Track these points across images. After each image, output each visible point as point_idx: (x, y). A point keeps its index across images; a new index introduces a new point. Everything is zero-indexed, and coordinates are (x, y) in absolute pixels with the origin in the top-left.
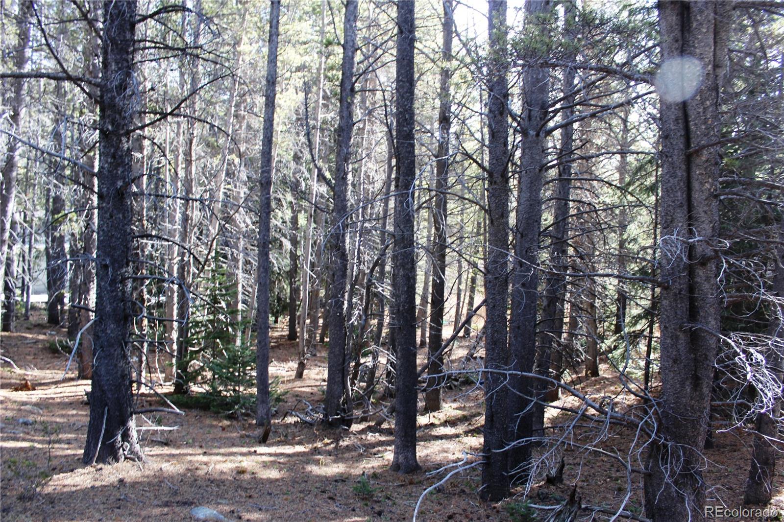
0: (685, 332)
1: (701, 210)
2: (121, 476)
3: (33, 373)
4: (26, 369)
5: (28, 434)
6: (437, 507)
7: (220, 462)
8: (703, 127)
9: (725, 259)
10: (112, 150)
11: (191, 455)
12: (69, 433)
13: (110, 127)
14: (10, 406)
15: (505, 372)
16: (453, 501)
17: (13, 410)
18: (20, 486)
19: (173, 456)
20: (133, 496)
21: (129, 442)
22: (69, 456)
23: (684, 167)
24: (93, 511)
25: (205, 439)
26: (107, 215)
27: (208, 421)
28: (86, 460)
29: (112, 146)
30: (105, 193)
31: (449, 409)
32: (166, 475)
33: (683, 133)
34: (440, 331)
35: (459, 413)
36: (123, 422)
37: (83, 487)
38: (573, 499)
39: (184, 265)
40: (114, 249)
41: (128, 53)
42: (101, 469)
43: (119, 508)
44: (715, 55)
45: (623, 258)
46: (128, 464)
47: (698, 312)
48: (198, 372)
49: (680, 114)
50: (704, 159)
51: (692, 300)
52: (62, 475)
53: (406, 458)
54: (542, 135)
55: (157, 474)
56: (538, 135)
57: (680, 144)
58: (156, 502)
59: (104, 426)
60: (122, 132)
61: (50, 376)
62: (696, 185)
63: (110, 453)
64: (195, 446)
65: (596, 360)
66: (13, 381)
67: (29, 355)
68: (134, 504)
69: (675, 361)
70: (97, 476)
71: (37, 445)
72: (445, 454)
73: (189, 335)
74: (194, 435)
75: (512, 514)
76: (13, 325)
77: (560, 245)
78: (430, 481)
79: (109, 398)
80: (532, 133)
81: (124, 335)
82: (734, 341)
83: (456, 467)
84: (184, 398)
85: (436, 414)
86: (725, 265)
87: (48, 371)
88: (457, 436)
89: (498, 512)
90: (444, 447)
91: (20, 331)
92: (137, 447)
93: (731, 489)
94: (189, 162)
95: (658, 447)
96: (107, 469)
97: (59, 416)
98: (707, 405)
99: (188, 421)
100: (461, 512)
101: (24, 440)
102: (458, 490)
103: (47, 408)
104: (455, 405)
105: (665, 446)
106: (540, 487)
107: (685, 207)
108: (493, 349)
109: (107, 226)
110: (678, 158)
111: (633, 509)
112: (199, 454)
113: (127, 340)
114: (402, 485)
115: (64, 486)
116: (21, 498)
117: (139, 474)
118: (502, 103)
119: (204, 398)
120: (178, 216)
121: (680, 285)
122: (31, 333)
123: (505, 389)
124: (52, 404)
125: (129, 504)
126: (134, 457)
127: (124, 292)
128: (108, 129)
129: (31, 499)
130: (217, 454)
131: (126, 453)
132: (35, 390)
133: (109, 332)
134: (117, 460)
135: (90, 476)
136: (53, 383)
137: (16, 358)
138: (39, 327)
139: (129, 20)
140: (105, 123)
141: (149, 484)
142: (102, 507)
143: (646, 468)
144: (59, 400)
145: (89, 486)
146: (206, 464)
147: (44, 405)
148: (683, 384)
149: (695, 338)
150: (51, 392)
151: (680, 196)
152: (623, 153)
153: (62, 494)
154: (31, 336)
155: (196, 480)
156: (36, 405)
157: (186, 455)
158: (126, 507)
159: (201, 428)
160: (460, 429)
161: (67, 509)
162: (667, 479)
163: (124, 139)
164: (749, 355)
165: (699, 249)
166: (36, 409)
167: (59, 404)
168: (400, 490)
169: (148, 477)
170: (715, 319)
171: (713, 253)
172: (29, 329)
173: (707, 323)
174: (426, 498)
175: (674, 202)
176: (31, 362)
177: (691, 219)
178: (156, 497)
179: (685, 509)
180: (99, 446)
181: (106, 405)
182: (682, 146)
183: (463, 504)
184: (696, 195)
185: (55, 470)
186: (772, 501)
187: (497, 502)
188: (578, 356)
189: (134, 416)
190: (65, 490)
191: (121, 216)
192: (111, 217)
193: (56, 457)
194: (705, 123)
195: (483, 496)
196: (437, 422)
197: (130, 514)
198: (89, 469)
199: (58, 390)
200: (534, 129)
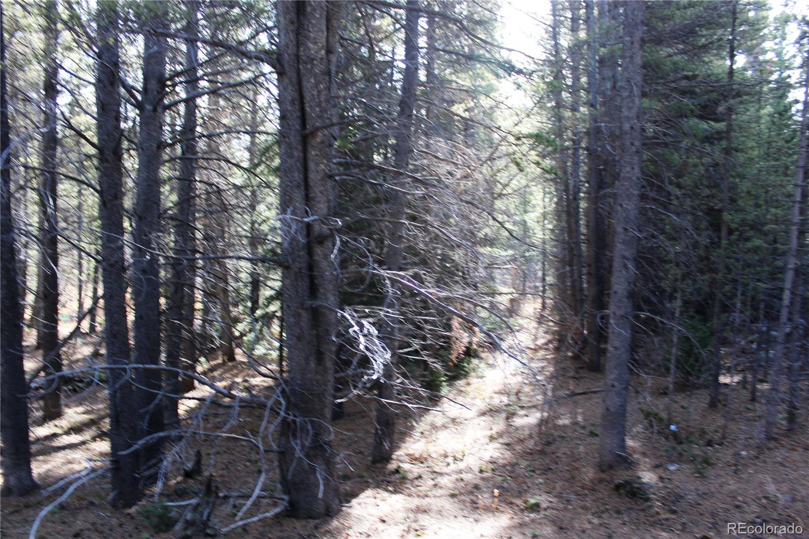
0: (306, 309)
1: (317, 190)
6: (59, 527)
8: (318, 109)
9: (339, 237)
15: (125, 366)
16: (80, 517)
23: (300, 147)
31: (74, 414)
33: (299, 114)
34: (55, 328)
35: (86, 417)
38: (210, 489)
44: (327, 41)
45: (256, 239)
47: (318, 289)
49: (296, 95)
50: (318, 140)
51: (312, 278)
53: (19, 479)
54: (159, 110)
56: (155, 110)
57: (296, 124)
62: (312, 165)
65: (231, 345)
69: (299, 338)
72: (70, 466)
75: (148, 518)
77: (184, 227)
78: (51, 498)
80: (149, 107)
82: (350, 315)
83: (80, 478)
85: (57, 422)
86: (338, 243)
88: (83, 443)
89: (133, 518)
90: (69, 457)
93: (361, 453)
95: (288, 424)
98: (331, 378)
100: (90, 527)
102: (85, 503)
104: (81, 409)
105: (294, 422)
106: (178, 483)
107: (303, 188)
108: (113, 343)
110: (295, 139)
111: (273, 488)
114: (17, 511)
118: (112, 72)
121: (300, 264)
123: (128, 385)
143: (279, 447)
148: (307, 360)
149: (316, 315)
151: (297, 176)
152: (252, 134)
160: (87, 435)
162: (298, 453)
164: (361, 326)
165: (317, 228)
168: (13, 518)
170: (334, 295)
171: (329, 232)
173: (327, 299)
174: (46, 519)
175: (291, 182)
177: (308, 199)
179: (317, 480)
182: (298, 127)
183: (92, 517)
184: (312, 176)
186: (394, 457)
187: (130, 507)
188: (213, 343)
194: (319, 105)
195: (114, 505)
196: (59, 431)
200: (151, 104)
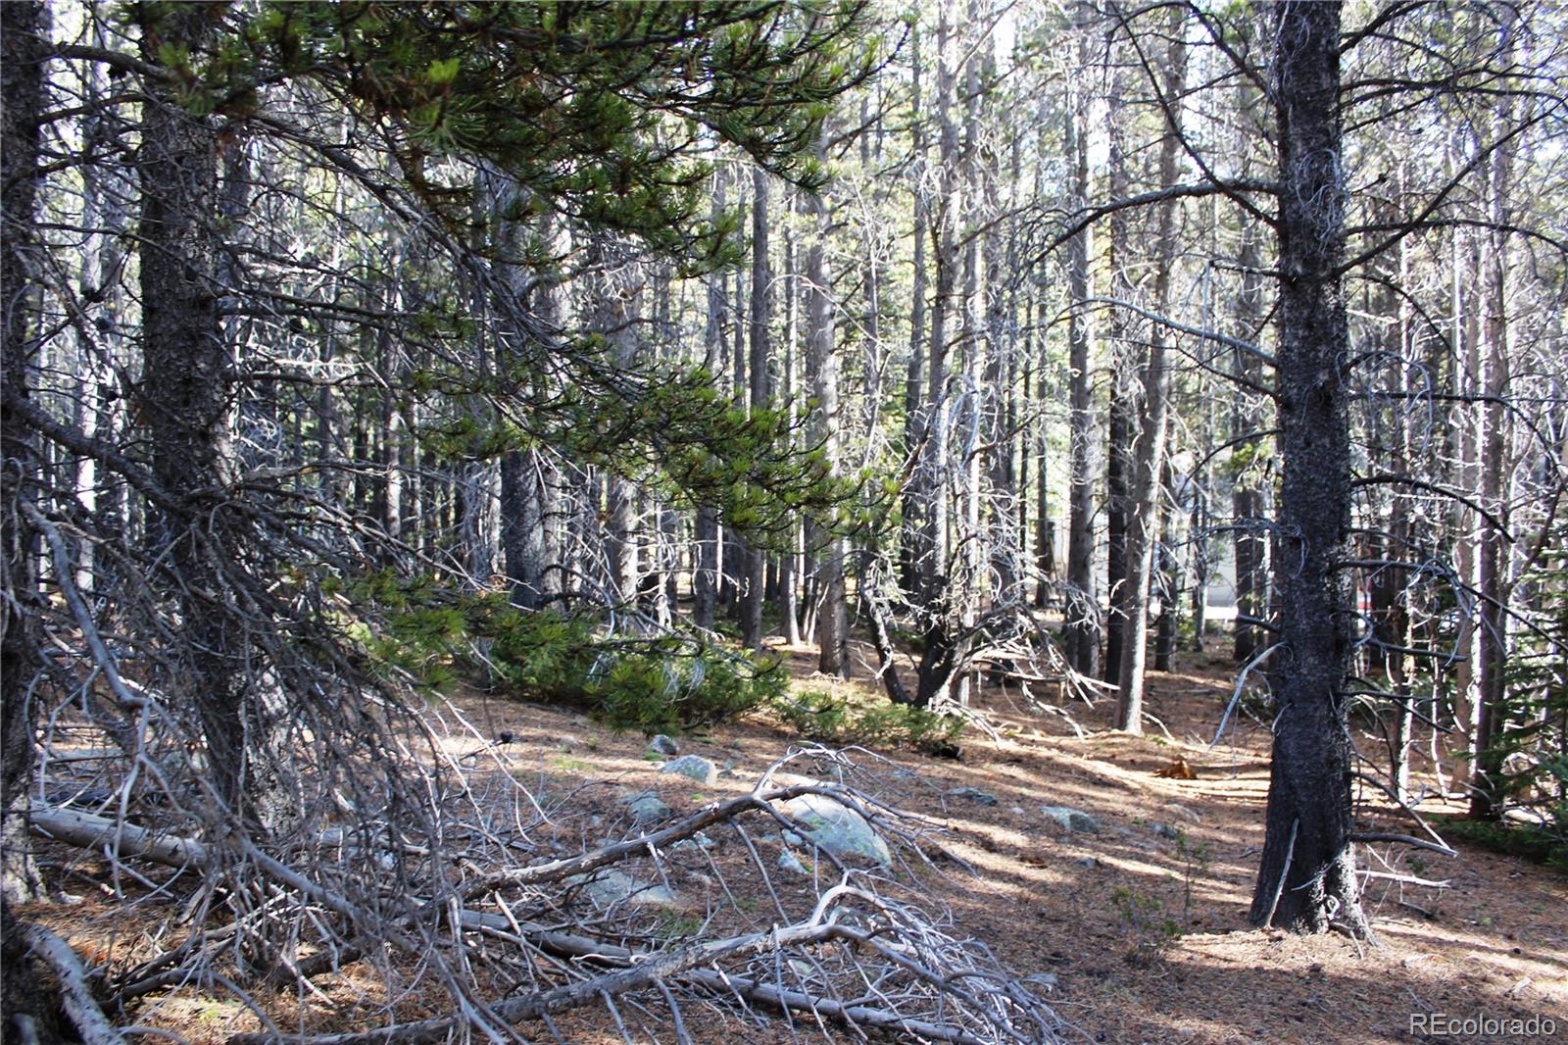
2: (1316, 961)
3: (1197, 749)
4: (1186, 741)
5: (1166, 853)
7: (1544, 977)
10: (1306, 313)
11: (1480, 949)
12: (1240, 864)
13: (1299, 269)
14: (1146, 799)
17: (1150, 808)
18: (1133, 940)
19: (1441, 943)
20: (1334, 1004)
21: (1338, 896)
22: (1228, 904)
24: (1250, 1014)
25: (1524, 925)
26: (1300, 442)
27: (1540, 888)
28: (1254, 918)
29: (1305, 304)
30: (1294, 399)
32: (1411, 978)
36: (1328, 854)
37: (1242, 966)
39: (1494, 545)
40: (1315, 508)
41: (1326, 116)
42: (1280, 939)
43: (1299, 1019)
46: (1335, 941)
48: (1525, 779)
52: (1207, 936)
55: (1393, 971)
58: (1378, 1026)
59: (1290, 856)
60: (1323, 274)
61: (1228, 757)
63: (1299, 912)
64: (1496, 934)
66: (1161, 759)
67: (1195, 715)
68: (1332, 1019)
70: (1270, 950)
71: (1176, 875)
73: (1506, 695)
74: (1500, 911)
76: (1172, 658)
79: (1301, 803)
81: (1335, 680)
84: (1490, 831)
87: (1225, 748)
91: (1184, 671)
92: (1357, 911)
94: (1499, 323)
96: (1291, 940)
97: (1228, 831)
99: (1491, 880)
101: (1157, 863)
103: (1210, 813)
109: (1301, 464)
112: (1501, 952)
113: (1340, 689)
115: (1208, 956)
116: (1131, 960)
117: (1355, 963)
119: (1537, 835)
120: (1481, 441)
122: (1202, 676)
124: (1221, 808)
125: (1321, 1017)
126: (1344, 927)
127: (1335, 594)
128: (1295, 273)
129: (1145, 965)
130: (1546, 961)
131: (1331, 916)
132: (1194, 778)
133: (1304, 671)
134: (1313, 929)
135: (1258, 948)
136: (1228, 770)
137: (1172, 719)
138: (1219, 666)
139: (1326, 51)
140: (1289, 261)
141: (1372, 987)
142: (1267, 1009)
144: (1232, 802)
145: (1253, 966)
146: (1510, 974)
147: (1206, 807)
150: (1223, 786)
153: (1202, 969)
154: (1202, 681)
155: (1479, 1003)
156: (1191, 805)
157: (1471, 947)
158: (1314, 1021)
159: (1520, 900)
161: (1204, 998)
163: (1328, 289)
166: (1188, 813)
167: (1232, 809)
169: (1371, 973)
172: (1200, 669)
176: (1196, 728)
178: (1381, 1016)
180: (1280, 893)
181: (1297, 815)
185: (1197, 925)
189: (1353, 847)
190: (1208, 963)
191: (1327, 441)
192: (1308, 444)
193: (1205, 902)
197: (1319, 1036)
198: (1258, 934)
199: (1236, 784)
